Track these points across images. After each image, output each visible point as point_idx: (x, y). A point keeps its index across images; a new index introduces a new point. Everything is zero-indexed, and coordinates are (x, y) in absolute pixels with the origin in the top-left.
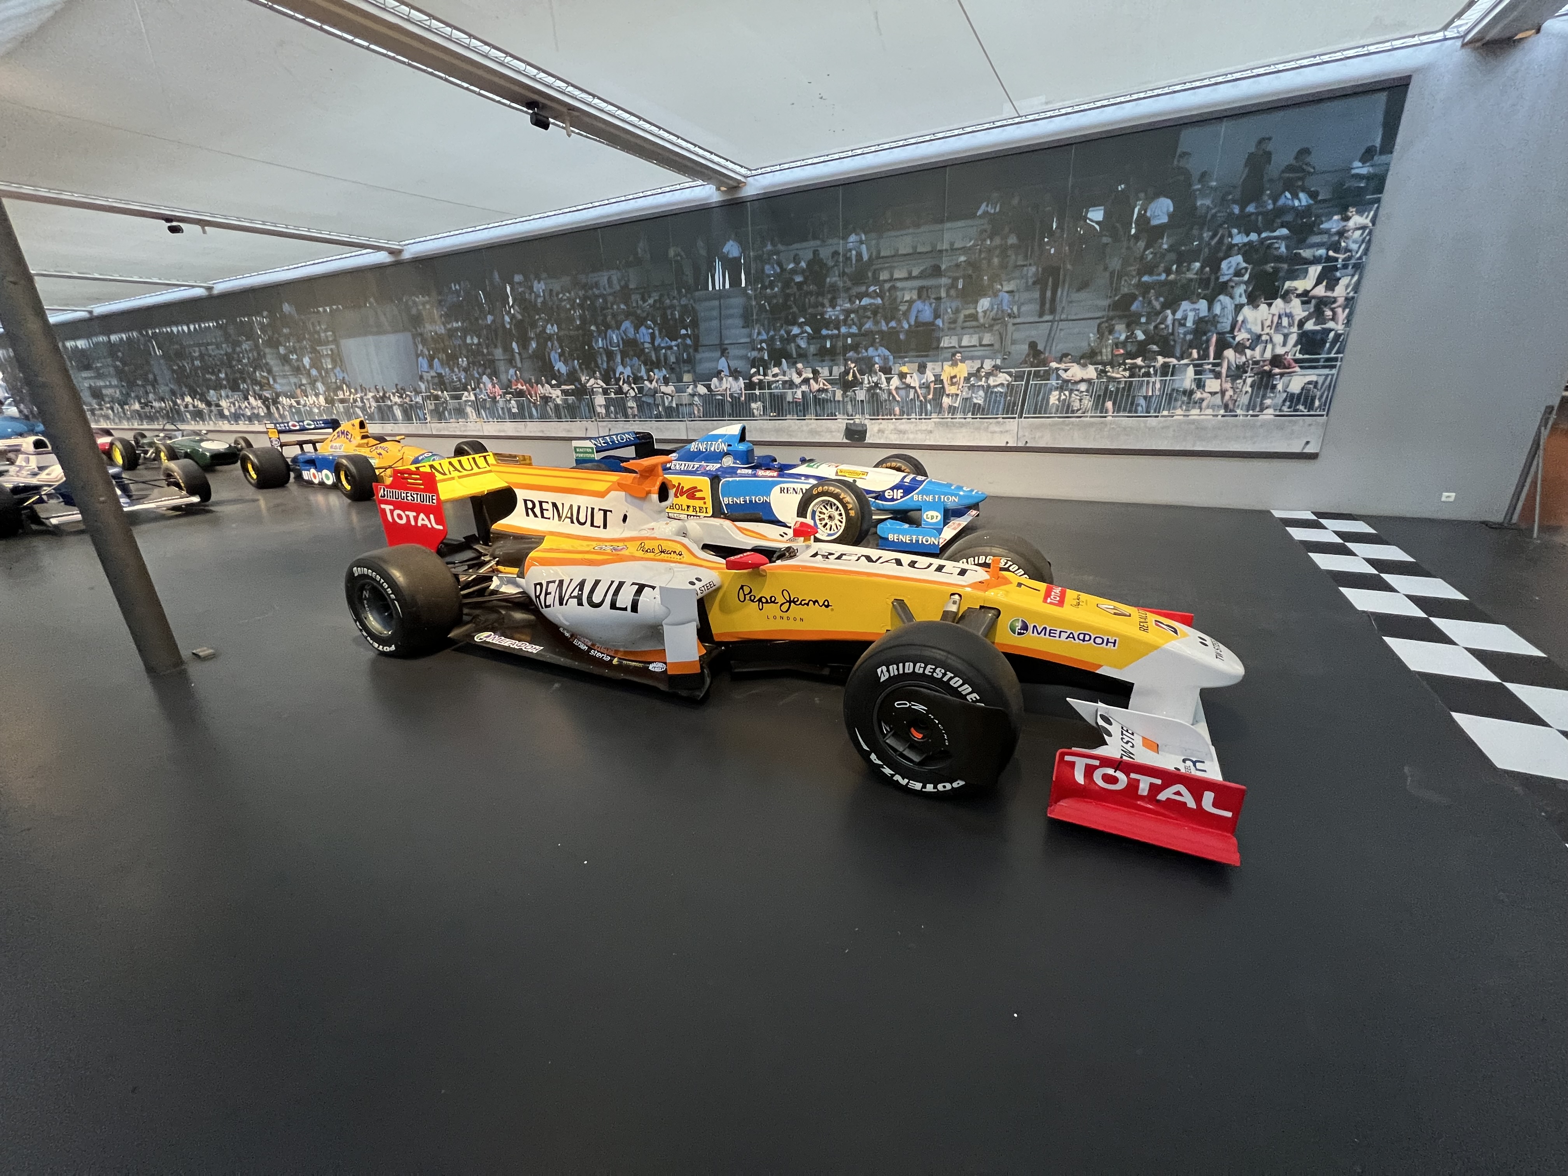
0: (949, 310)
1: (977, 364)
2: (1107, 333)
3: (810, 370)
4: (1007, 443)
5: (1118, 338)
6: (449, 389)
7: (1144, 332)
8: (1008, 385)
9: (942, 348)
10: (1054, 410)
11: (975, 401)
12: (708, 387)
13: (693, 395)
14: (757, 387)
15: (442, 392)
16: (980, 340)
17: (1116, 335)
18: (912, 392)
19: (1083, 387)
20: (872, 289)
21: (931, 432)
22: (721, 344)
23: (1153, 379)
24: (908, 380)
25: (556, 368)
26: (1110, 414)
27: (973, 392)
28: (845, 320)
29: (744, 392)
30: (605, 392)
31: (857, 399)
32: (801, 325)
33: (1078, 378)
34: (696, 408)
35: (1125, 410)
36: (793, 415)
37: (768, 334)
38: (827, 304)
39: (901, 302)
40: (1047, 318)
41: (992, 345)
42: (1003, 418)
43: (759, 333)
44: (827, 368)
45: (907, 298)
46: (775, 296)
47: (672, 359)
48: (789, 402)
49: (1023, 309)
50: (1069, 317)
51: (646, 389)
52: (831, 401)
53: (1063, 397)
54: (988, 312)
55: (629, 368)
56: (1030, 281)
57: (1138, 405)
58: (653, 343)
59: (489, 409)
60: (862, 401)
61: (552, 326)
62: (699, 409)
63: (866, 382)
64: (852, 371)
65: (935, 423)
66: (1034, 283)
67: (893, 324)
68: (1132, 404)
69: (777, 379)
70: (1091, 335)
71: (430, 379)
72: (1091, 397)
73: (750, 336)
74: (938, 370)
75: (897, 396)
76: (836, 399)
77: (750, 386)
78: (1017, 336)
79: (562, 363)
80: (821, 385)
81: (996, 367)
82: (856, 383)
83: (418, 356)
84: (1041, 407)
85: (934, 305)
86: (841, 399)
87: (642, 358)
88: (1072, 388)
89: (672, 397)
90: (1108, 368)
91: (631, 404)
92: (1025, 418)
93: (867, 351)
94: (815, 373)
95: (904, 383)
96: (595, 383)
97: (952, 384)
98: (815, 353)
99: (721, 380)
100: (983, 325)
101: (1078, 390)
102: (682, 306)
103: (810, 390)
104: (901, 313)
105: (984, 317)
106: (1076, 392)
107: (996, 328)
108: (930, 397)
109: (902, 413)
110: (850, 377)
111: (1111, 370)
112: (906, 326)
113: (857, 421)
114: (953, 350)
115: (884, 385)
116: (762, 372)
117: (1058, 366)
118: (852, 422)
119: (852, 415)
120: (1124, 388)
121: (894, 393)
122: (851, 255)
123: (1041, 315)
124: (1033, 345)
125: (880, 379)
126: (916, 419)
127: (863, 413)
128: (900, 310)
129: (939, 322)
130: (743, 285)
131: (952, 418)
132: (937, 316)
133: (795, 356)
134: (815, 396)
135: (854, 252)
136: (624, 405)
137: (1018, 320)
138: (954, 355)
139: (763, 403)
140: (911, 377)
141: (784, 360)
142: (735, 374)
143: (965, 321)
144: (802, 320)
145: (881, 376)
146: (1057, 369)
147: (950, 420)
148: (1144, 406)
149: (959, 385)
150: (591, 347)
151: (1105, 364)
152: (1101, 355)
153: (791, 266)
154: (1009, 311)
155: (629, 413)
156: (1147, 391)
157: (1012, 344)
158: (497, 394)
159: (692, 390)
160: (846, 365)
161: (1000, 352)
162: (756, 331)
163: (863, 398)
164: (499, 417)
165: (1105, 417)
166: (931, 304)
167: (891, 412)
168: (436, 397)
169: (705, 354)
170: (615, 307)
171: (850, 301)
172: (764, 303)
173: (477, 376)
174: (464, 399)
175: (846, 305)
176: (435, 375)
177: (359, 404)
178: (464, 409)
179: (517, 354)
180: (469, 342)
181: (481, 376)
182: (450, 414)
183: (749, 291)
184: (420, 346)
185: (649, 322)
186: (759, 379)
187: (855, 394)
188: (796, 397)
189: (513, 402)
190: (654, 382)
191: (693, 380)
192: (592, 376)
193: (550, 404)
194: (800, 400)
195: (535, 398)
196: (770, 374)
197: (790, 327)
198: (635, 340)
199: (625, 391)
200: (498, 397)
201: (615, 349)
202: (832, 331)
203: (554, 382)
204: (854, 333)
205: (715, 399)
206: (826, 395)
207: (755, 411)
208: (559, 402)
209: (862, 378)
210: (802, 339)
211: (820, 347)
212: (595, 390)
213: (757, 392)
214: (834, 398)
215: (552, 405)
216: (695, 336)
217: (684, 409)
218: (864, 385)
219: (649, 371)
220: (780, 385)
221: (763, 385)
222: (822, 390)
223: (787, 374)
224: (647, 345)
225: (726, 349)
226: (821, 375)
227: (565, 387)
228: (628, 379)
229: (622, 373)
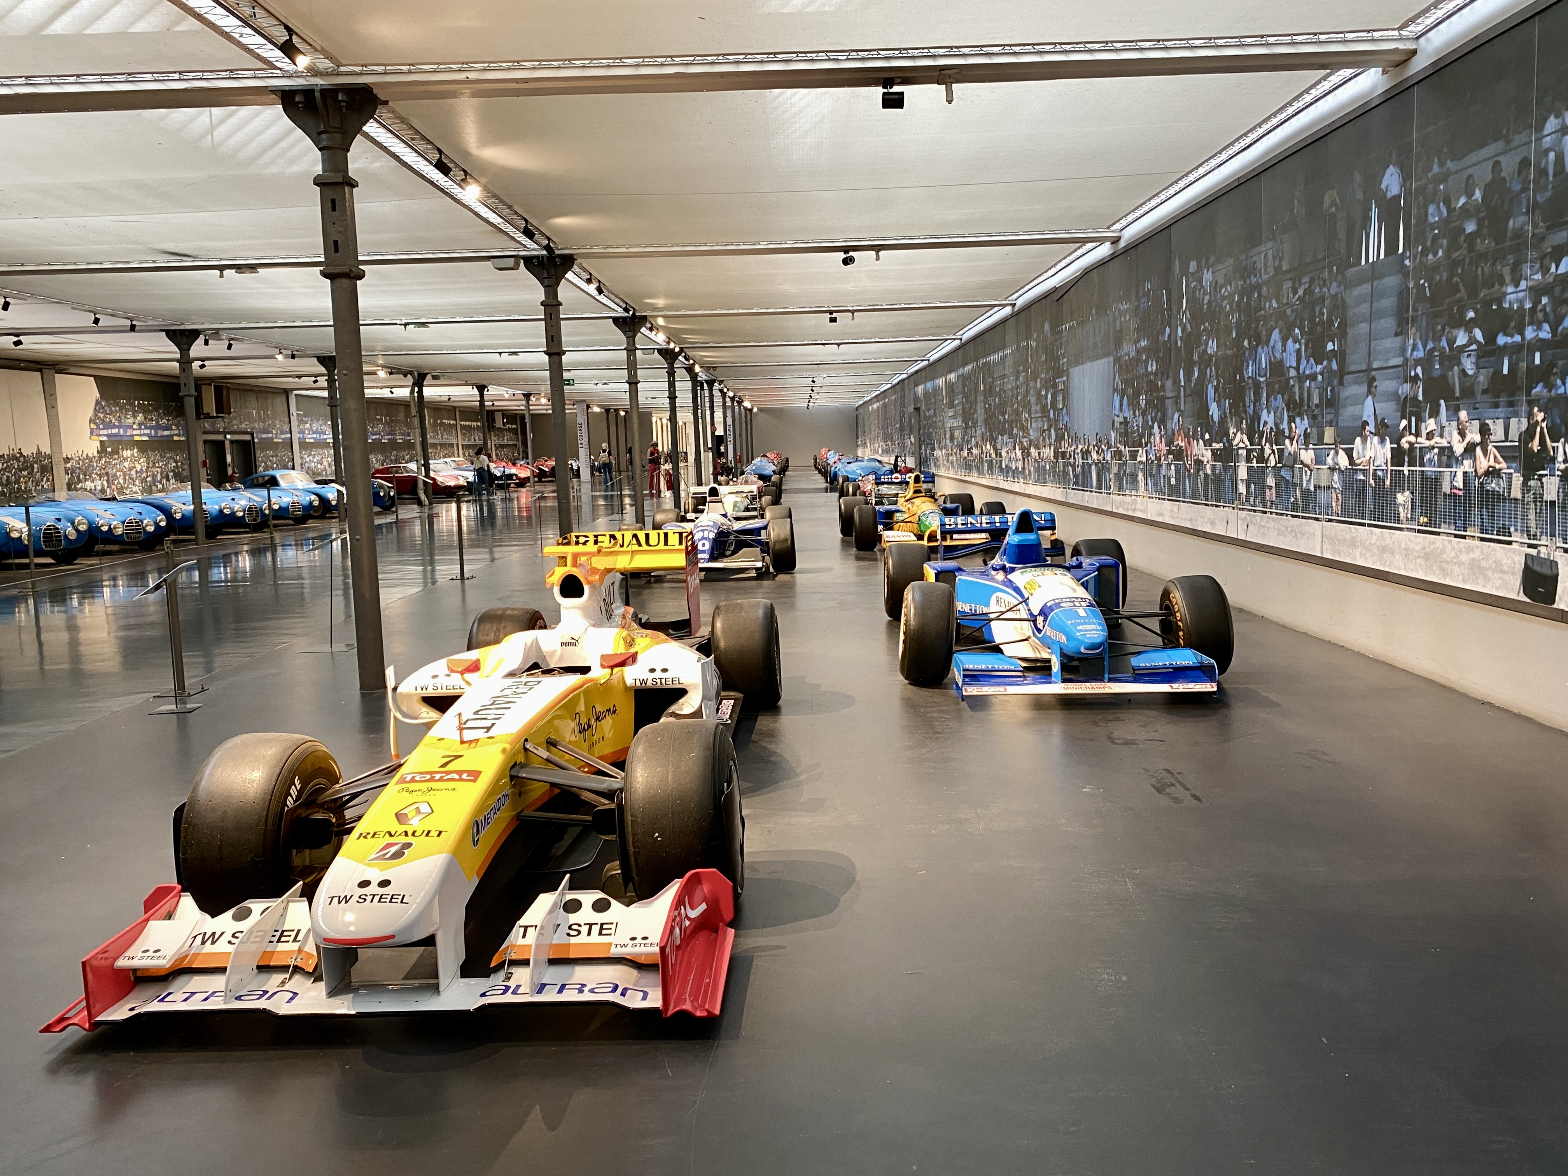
3: (1476, 423)
6: (1130, 443)
12: (1349, 453)
13: (1332, 469)
14: (1407, 459)
15: (1125, 448)
25: (1210, 413)
28: (1533, 310)
29: (1390, 468)
30: (1249, 460)
31: (1545, 498)
32: (1469, 326)
34: (1334, 496)
36: (1450, 524)
37: (1425, 347)
38: (1508, 279)
43: (1414, 347)
44: (1500, 422)
46: (1436, 268)
47: (1316, 401)
48: (1445, 494)
51: (1286, 454)
52: (1504, 499)
55: (1272, 414)
58: (1297, 369)
59: (1154, 476)
60: (1553, 503)
61: (1213, 341)
62: (1338, 499)
63: (1561, 458)
64: (1539, 429)
69: (1432, 442)
71: (1119, 426)
73: (1403, 350)
76: (1512, 496)
77: (1398, 456)
79: (1215, 403)
80: (1492, 463)
82: (1545, 459)
83: (1114, 391)
86: (1520, 496)
87: (1286, 397)
89: (1311, 471)
91: (1270, 481)
94: (1484, 431)
96: (1240, 440)
99: (1364, 441)
102: (1334, 297)
103: (1476, 471)
110: (1535, 445)
113: (1543, 552)
116: (1413, 431)
118: (1533, 552)
119: (1535, 537)
122: (1547, 163)
127: (1553, 535)
130: (1401, 251)
133: (1457, 395)
134: (1482, 485)
139: (1412, 493)
141: (1442, 402)
142: (1383, 430)
144: (1471, 314)
150: (1242, 376)
153: (1462, 200)
155: (1268, 498)
158: (1162, 454)
159: (1333, 459)
160: (1530, 415)
162: (1411, 341)
163: (1555, 497)
164: (1161, 492)
168: (1118, 454)
169: (1353, 389)
170: (1267, 305)
171: (1542, 266)
172: (1424, 284)
173: (1150, 423)
174: (1139, 459)
175: (1536, 277)
176: (1122, 420)
177: (1072, 460)
178: (1137, 475)
179: (1182, 389)
180: (1149, 369)
181: (1153, 423)
182: (1127, 483)
183: (1407, 262)
184: (1117, 377)
185: (1297, 331)
186: (1410, 443)
187: (1543, 487)
188: (1455, 484)
189: (1173, 467)
190: (1295, 442)
191: (1335, 440)
192: (1239, 429)
193: (1201, 473)
194: (1461, 493)
195: (1190, 462)
196: (1424, 433)
197: (1455, 332)
198: (1281, 363)
199: (1266, 456)
200: (1163, 458)
201: (1262, 379)
202: (1512, 336)
203: (1207, 436)
204: (1544, 340)
205: (1356, 480)
206: (1499, 485)
207: (1401, 509)
208: (1209, 472)
209: (1553, 448)
210: (1469, 356)
211: (1494, 374)
212: (1240, 452)
213: (1406, 469)
214: (1509, 493)
215: (1203, 476)
216: (1341, 355)
217: (1322, 497)
218: (1557, 465)
219: (1291, 420)
220: (1436, 458)
221: (1414, 455)
222: (1493, 473)
223: (1446, 434)
224: (1293, 373)
225: (1374, 379)
226: (1492, 438)
227: (1216, 446)
228: (1271, 433)
229: (1266, 423)
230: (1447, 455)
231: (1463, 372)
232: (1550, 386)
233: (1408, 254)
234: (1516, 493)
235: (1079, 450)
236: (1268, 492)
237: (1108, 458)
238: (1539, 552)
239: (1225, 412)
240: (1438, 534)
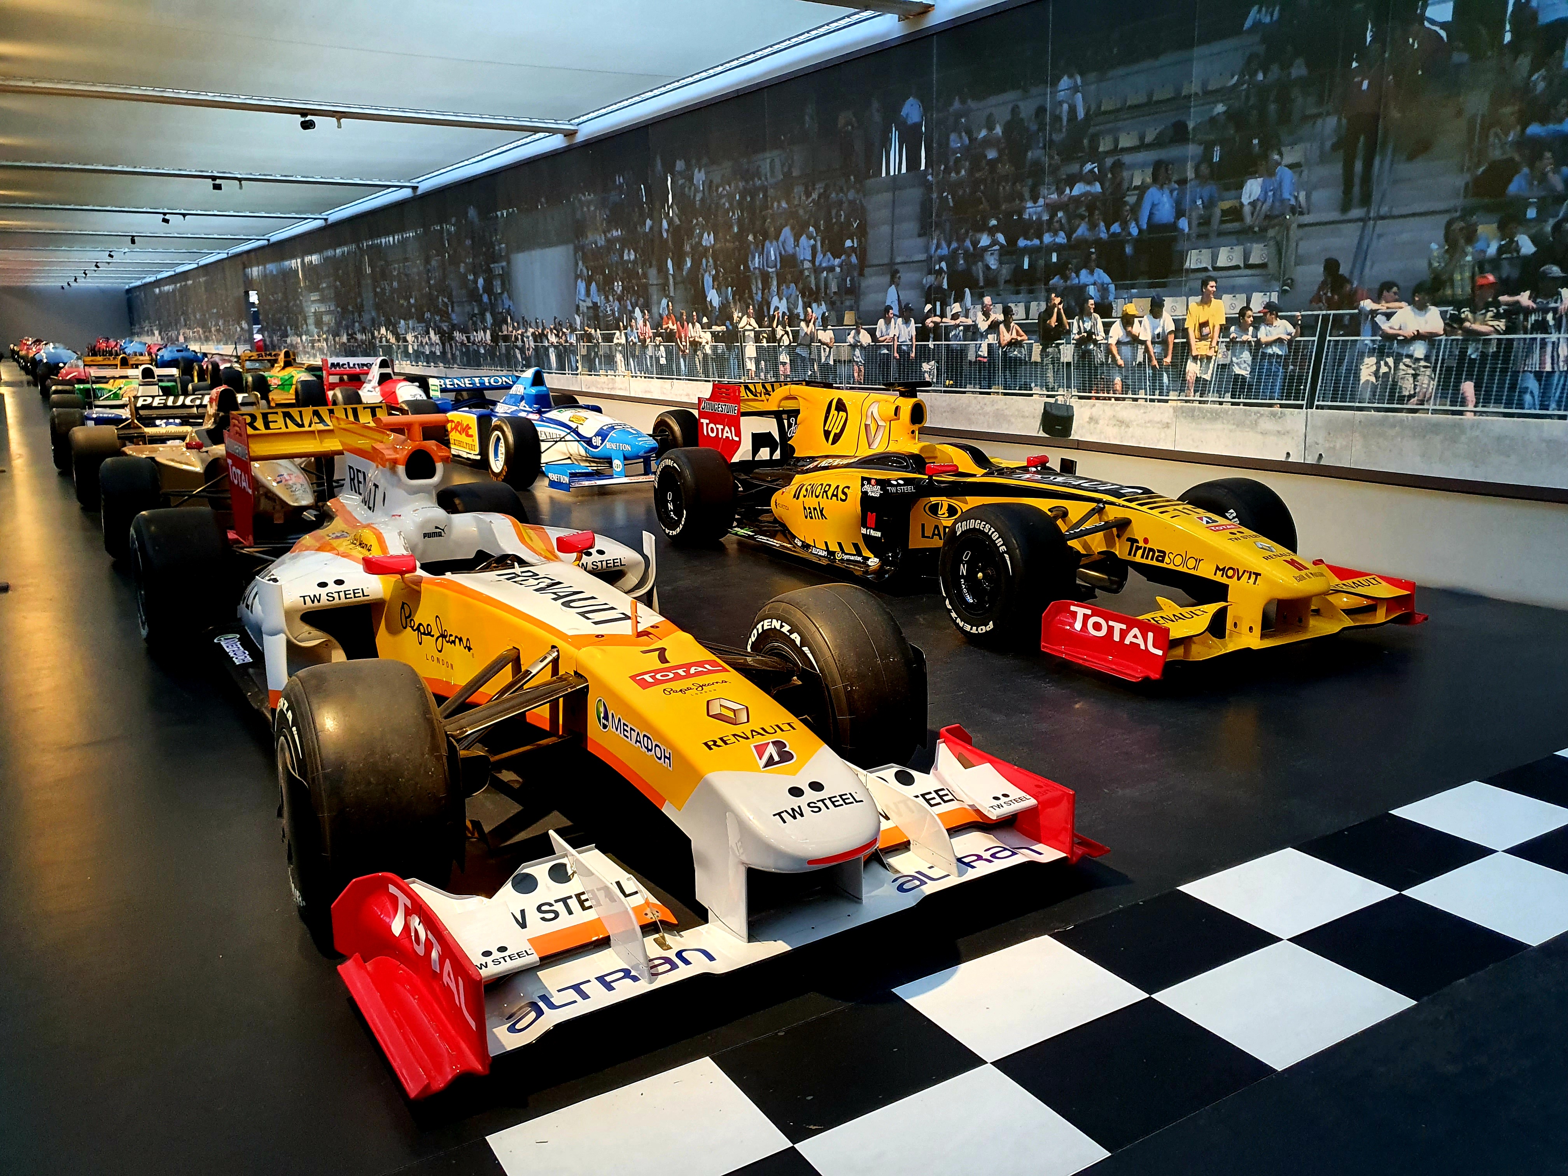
0: (1199, 202)
1: (1240, 302)
2: (1462, 242)
3: (1000, 307)
4: (1288, 454)
5: (1484, 252)
6: (602, 326)
7: (1534, 240)
8: (1290, 342)
9: (1187, 270)
10: (1368, 395)
11: (1237, 370)
12: (872, 333)
13: (853, 347)
14: (932, 335)
15: (596, 331)
16: (1246, 256)
17: (1480, 245)
18: (1141, 349)
19: (1419, 350)
20: (1088, 167)
21: (1167, 426)
22: (892, 263)
23: (1554, 337)
24: (1136, 329)
25: (708, 299)
26: (1471, 407)
27: (1233, 355)
28: (1050, 221)
29: (915, 343)
30: (757, 339)
31: (1062, 360)
32: (992, 231)
33: (1409, 331)
34: (856, 367)
35: (1498, 402)
36: (975, 384)
37: (949, 246)
38: (1027, 195)
39: (1128, 189)
40: (1356, 212)
41: (1263, 266)
42: (1282, 406)
43: (938, 246)
44: (1022, 305)
45: (1137, 182)
46: (960, 184)
47: (834, 288)
48: (970, 362)
49: (1316, 196)
50: (1395, 212)
51: (802, 334)
52: (1026, 363)
53: (1384, 369)
54: (1260, 204)
55: (784, 301)
56: (1328, 144)
57: (1524, 391)
58: (813, 261)
59: (638, 357)
60: (1068, 364)
61: (709, 235)
62: (860, 370)
63: (1075, 330)
64: (1056, 310)
65: (1174, 408)
66: (1335, 147)
67: (1116, 228)
68: (1513, 387)
69: (958, 322)
70: (1434, 246)
71: (585, 310)
72: (1434, 371)
73: (927, 249)
74: (1180, 313)
75: (1118, 357)
76: (1033, 360)
77: (922, 334)
78: (1305, 247)
79: (715, 291)
80: (1014, 335)
81: (1270, 308)
82: (1062, 332)
83: (577, 277)
84: (1345, 390)
85: (1175, 193)
86: (1039, 360)
87: (800, 286)
88: (1401, 351)
89: (830, 348)
90: (1466, 313)
91: (784, 358)
92: (1317, 408)
93: (1078, 276)
94: (1007, 312)
95: (1129, 334)
96: (747, 323)
97: (1202, 338)
98: (1008, 278)
99: (888, 323)
100: (1251, 228)
101: (1410, 356)
102: (850, 202)
103: (999, 342)
104: (1128, 207)
105: (1252, 214)
106: (1407, 361)
107: (1271, 233)
108: (1168, 360)
109: (1125, 388)
110: (1053, 322)
111: (1470, 316)
112: (1135, 231)
113: (1060, 400)
114: (1204, 275)
115: (1100, 336)
116: (938, 313)
117: (1375, 306)
118: (1052, 400)
119: (1053, 389)
120: (1495, 355)
121: (1115, 350)
122: (1061, 112)
123: (1345, 207)
124: (1331, 266)
125: (1095, 325)
126: (1146, 400)
127: (1069, 387)
128: (1126, 203)
129: (1183, 224)
130: (923, 168)
131: (1200, 402)
132: (1180, 213)
133: (982, 284)
134: (1005, 353)
135: (1065, 106)
136: (776, 358)
137: (1306, 219)
138: (1205, 283)
139: (938, 362)
140: (1140, 322)
141: (967, 290)
142: (906, 313)
143: (1222, 222)
144: (994, 222)
145: (1096, 320)
146: (1374, 313)
147: (1196, 404)
148: (1536, 393)
149: (1212, 338)
150: (747, 267)
151: (1458, 305)
152: (1452, 286)
153: (983, 133)
154: (1293, 202)
155: (781, 373)
156: (1542, 363)
157: (1297, 264)
158: (647, 336)
159: (854, 338)
160: (1048, 300)
161: (1278, 279)
162: (935, 241)
163: (1071, 360)
164: (647, 371)
165: (1461, 413)
166: (1171, 192)
167: (1109, 386)
168: (589, 338)
169: (872, 280)
170: (775, 204)
171: (1057, 189)
172: (947, 196)
173: (630, 308)
174: (615, 341)
175: (1052, 196)
176: (590, 305)
177: (519, 343)
178: (614, 357)
179: (671, 277)
180: (626, 257)
181: (634, 308)
182: (600, 363)
183: (930, 177)
184: (580, 263)
185: (811, 229)
186: (935, 323)
187: (1059, 352)
188: (980, 353)
189: (662, 348)
190: (811, 324)
191: (856, 322)
192: (745, 312)
193: (699, 353)
194: (985, 360)
195: (684, 344)
196: (949, 315)
197: (978, 235)
198: (794, 256)
199: (778, 337)
200: (648, 340)
201: (770, 270)
202: (1031, 240)
203: (705, 320)
204: (1061, 244)
205: (880, 354)
206: (1020, 352)
207: (926, 375)
208: (708, 351)
209: (1069, 324)
210: (992, 254)
211: (1015, 269)
212: (747, 333)
213: (931, 344)
214: (1030, 358)
215: (701, 356)
216: (862, 252)
217: (843, 370)
218: (1072, 336)
219: (807, 305)
220: (961, 334)
221: (938, 332)
222: (1014, 344)
223: (971, 314)
224: (807, 265)
225: (897, 272)
226: (1014, 317)
227: (716, 328)
228: (783, 317)
229: (777, 308)
230: (972, 332)
231: (988, 267)
232: (1066, 278)
233: (930, 171)
234: (1036, 357)
235: (529, 334)
236: (781, 368)
237: (573, 340)
238: (1057, 400)
239: (727, 298)
240: (964, 392)
